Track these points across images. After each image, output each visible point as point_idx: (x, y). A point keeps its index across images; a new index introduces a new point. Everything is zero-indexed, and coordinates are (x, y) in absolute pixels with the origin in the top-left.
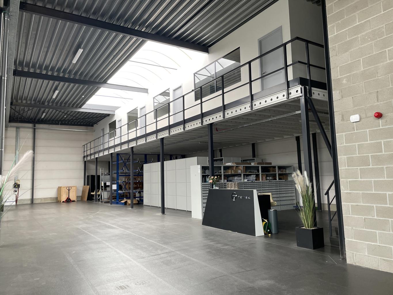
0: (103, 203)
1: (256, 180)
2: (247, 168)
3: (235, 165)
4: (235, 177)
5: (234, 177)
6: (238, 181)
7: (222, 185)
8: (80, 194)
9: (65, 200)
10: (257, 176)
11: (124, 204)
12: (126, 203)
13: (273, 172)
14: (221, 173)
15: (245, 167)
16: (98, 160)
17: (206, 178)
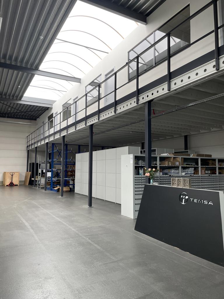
0: (40, 188)
1: (194, 174)
2: (185, 160)
3: (172, 156)
4: (172, 170)
5: (170, 170)
6: (175, 174)
7: (157, 178)
8: (23, 179)
9: (9, 184)
10: (196, 169)
11: (57, 191)
12: (58, 190)
13: (212, 165)
14: (157, 165)
15: (183, 159)
16: (38, 149)
17: (139, 169)
